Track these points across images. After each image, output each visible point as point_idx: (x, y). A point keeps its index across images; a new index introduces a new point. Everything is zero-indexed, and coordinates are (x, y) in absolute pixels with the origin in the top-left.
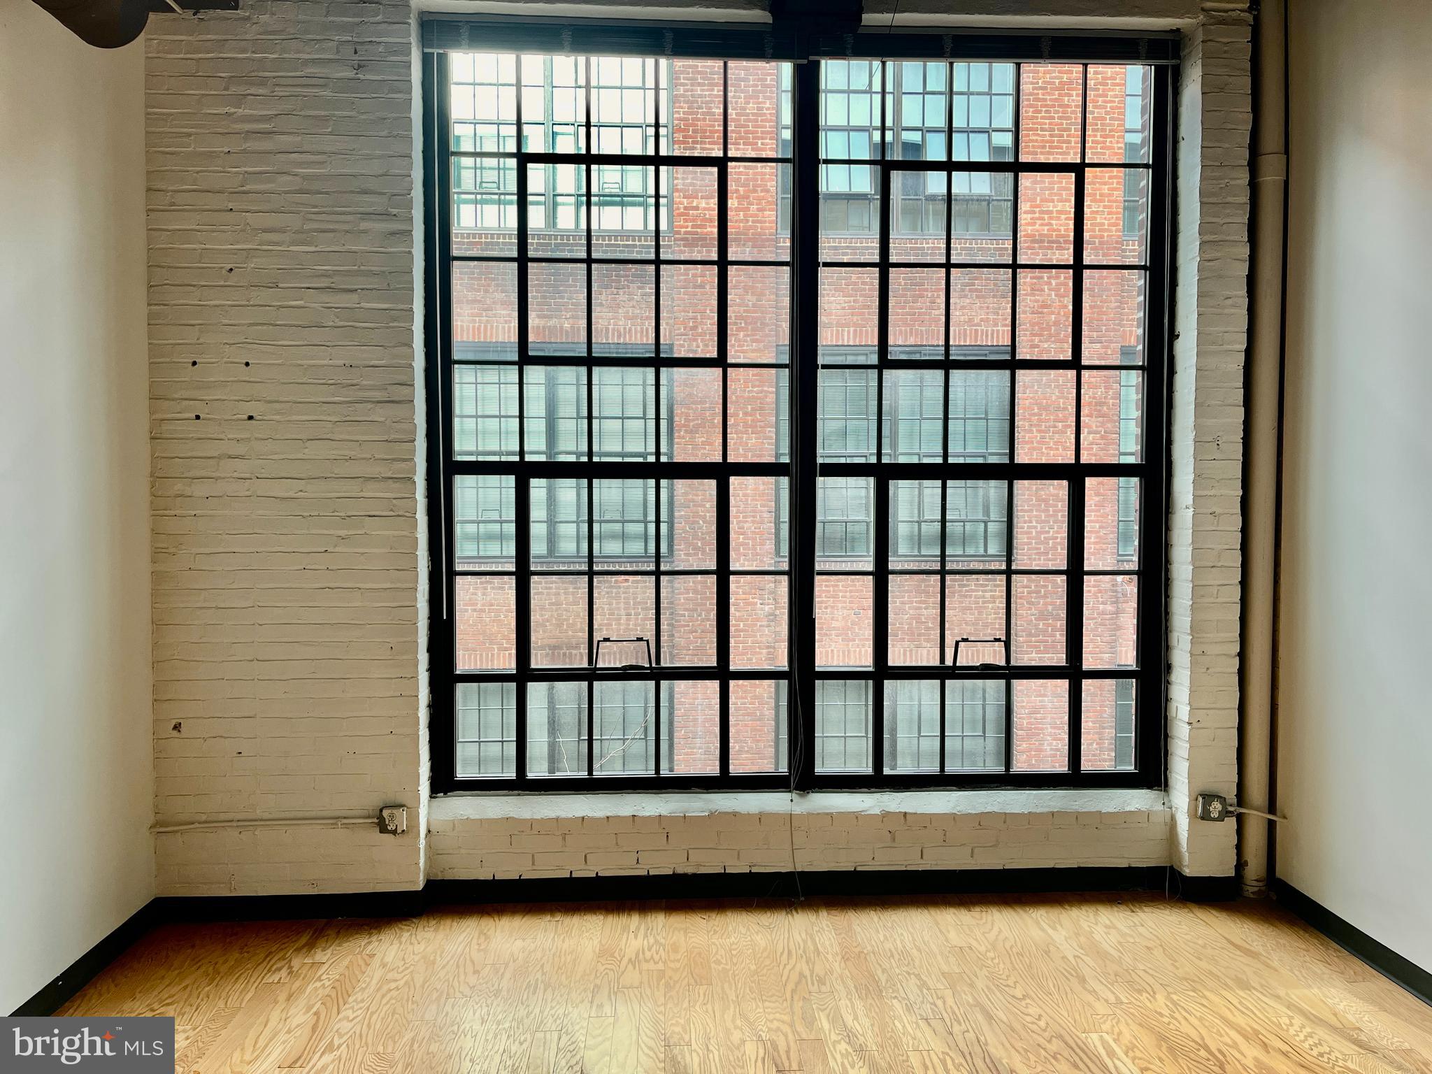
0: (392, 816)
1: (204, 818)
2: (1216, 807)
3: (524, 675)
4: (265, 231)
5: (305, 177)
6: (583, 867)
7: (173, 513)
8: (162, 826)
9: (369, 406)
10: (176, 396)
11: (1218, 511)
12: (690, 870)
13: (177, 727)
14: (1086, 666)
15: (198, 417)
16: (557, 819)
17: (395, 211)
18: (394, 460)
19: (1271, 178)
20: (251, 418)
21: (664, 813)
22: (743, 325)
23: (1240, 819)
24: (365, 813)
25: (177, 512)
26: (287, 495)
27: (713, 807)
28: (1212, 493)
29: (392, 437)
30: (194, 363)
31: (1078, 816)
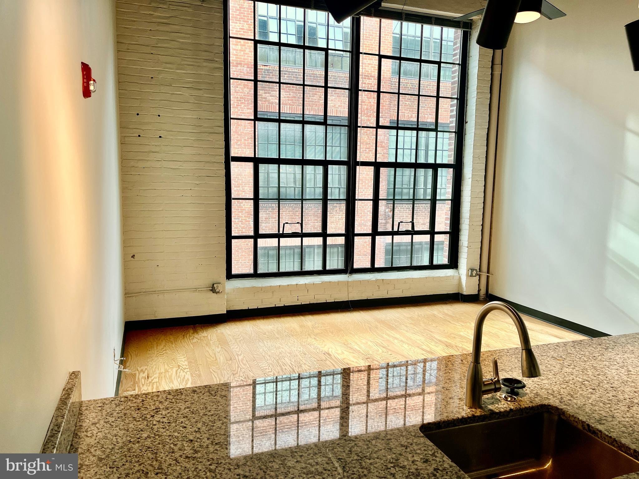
0: (218, 287)
1: (144, 290)
2: (475, 272)
3: (257, 236)
4: (166, 63)
5: (182, 43)
6: (279, 303)
7: (130, 173)
8: (128, 294)
9: (207, 134)
10: (131, 127)
11: (478, 179)
12: (315, 302)
13: (133, 256)
14: (436, 230)
15: (139, 136)
16: (271, 286)
18: (216, 155)
19: (497, 73)
20: (160, 137)
21: (307, 283)
22: (243, 101)
23: (480, 276)
24: (206, 286)
25: (132, 173)
26: (176, 167)
27: (323, 280)
28: (476, 174)
29: (216, 146)
30: (138, 114)
31: (433, 278)
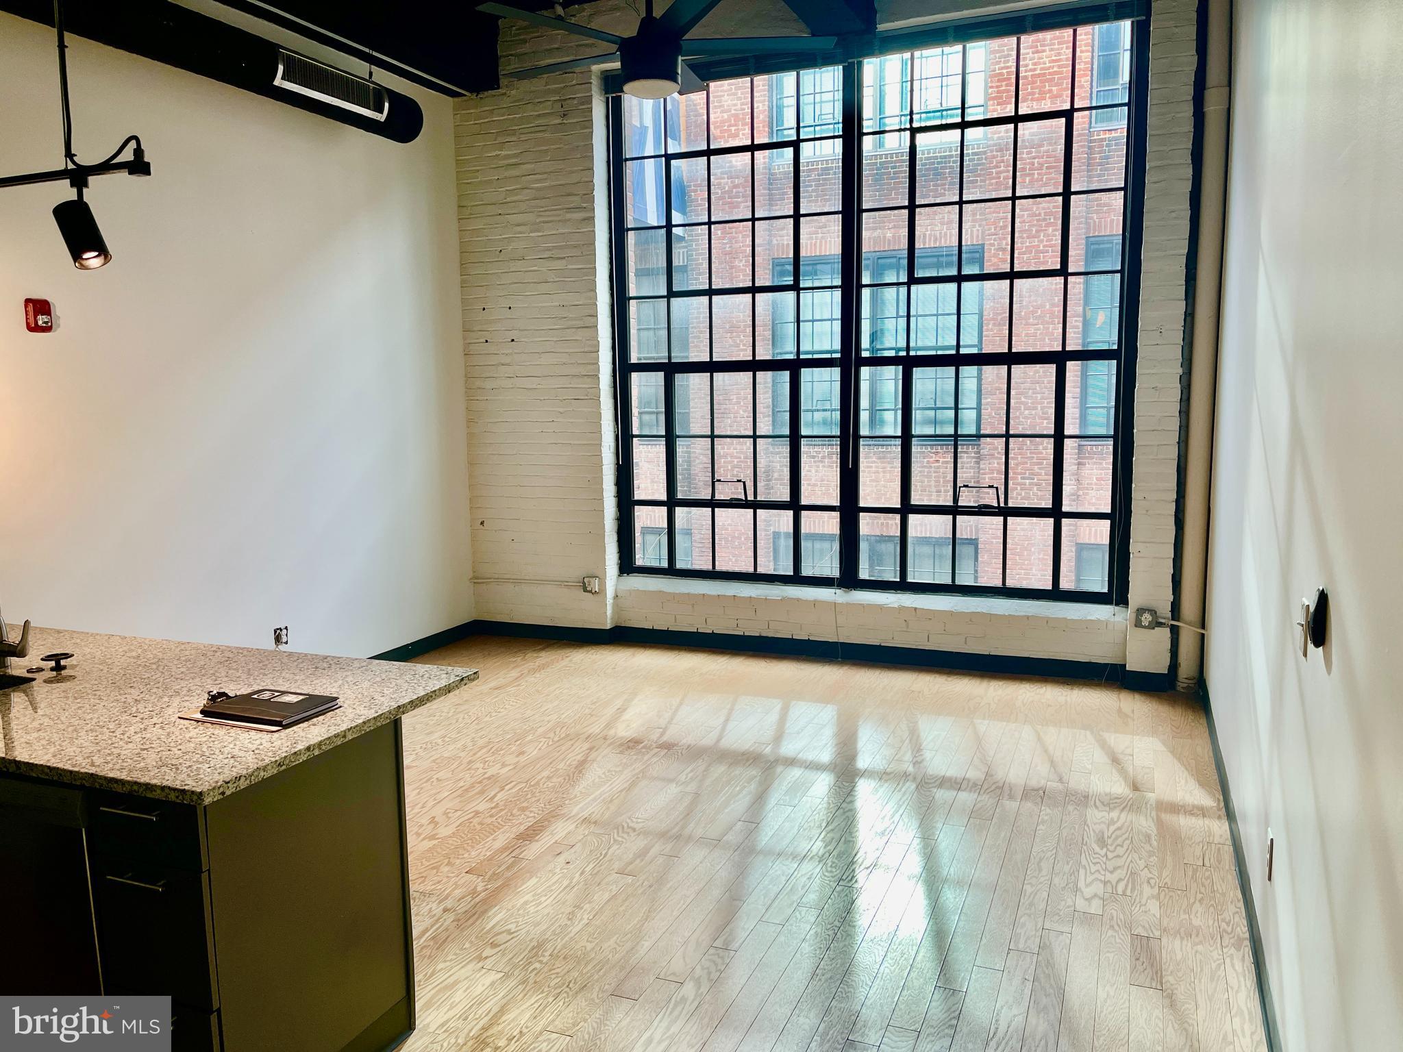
0: (589, 582)
1: (496, 576)
2: (1147, 618)
3: (673, 502)
4: (518, 225)
5: (538, 189)
6: (704, 626)
7: (476, 398)
8: (477, 580)
9: (574, 330)
10: (475, 329)
11: (1160, 386)
12: (770, 635)
13: (482, 523)
15: (487, 341)
16: (688, 594)
17: (584, 205)
18: (587, 364)
19: (1213, 108)
20: (513, 340)
21: (753, 595)
23: (1175, 631)
24: (577, 580)
25: (478, 398)
26: (531, 387)
27: (785, 594)
28: (1152, 372)
29: (586, 350)
30: (484, 309)
31: (1048, 620)
